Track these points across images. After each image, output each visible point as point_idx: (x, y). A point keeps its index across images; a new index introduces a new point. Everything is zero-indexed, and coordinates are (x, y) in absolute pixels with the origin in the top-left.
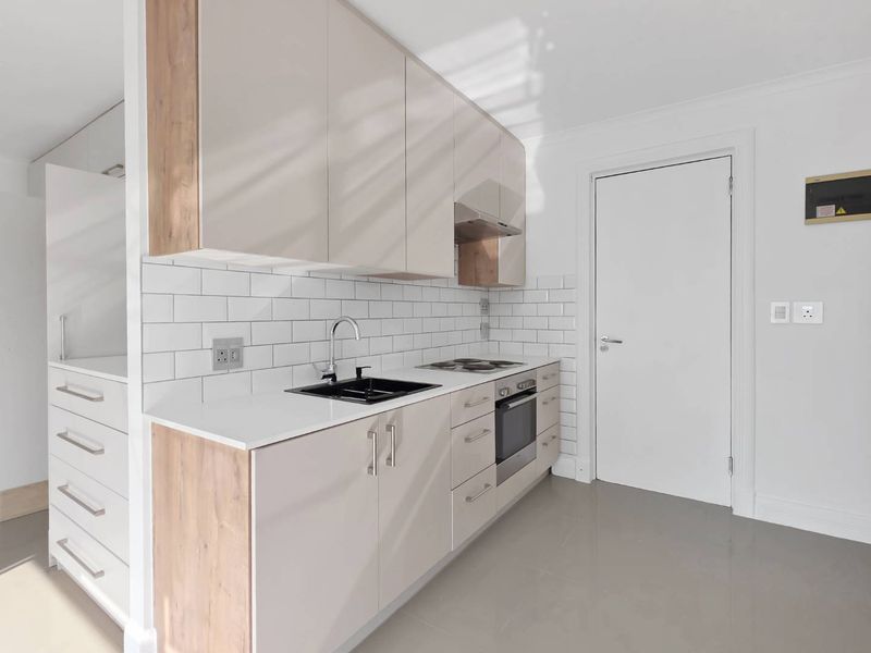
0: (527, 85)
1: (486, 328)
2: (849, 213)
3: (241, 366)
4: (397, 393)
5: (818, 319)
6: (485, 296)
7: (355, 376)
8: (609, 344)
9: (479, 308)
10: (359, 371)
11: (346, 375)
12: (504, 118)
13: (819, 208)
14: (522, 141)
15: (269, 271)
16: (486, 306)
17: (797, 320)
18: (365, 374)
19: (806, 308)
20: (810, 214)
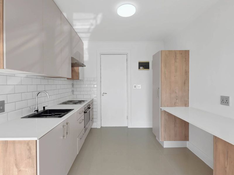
0: (89, 29)
1: (73, 91)
2: (145, 69)
3: (4, 111)
4: (65, 113)
5: (140, 88)
6: (72, 82)
7: (43, 109)
8: (104, 94)
9: (71, 86)
10: (44, 108)
11: (41, 109)
12: (80, 35)
13: (141, 67)
14: (83, 41)
15: (14, 76)
16: (73, 85)
17: (138, 88)
18: (46, 108)
19: (139, 86)
20: (139, 68)
